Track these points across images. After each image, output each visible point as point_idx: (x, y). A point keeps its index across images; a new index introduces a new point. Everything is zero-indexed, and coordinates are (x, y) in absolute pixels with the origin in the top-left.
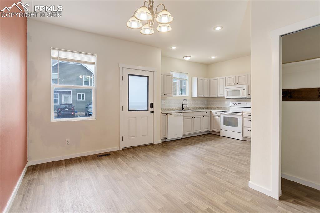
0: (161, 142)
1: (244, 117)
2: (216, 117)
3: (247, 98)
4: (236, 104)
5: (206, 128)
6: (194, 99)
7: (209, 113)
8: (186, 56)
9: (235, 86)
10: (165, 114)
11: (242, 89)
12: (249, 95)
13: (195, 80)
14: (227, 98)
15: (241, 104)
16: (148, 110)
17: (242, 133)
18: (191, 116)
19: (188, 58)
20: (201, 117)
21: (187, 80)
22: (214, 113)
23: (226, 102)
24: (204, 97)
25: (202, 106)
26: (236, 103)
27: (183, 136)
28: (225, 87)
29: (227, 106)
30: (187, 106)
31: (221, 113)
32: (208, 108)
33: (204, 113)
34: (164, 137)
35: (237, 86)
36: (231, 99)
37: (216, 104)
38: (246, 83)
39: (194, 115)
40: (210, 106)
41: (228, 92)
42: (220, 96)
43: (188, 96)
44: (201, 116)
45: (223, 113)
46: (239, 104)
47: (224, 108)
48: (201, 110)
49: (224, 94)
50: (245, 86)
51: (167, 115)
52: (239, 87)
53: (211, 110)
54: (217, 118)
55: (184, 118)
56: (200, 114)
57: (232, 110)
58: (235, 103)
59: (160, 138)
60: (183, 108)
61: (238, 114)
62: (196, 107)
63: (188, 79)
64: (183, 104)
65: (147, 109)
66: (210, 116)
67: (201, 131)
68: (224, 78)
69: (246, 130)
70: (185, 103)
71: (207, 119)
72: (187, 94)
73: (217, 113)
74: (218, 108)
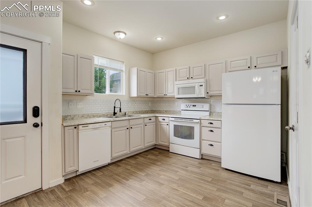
0: (63, 181)
1: (202, 125)
2: (164, 124)
3: (205, 98)
4: (190, 106)
5: (149, 142)
6: (132, 99)
7: (153, 119)
8: (119, 32)
9: (188, 81)
10: (73, 127)
11: (198, 85)
12: (208, 93)
13: (134, 71)
14: (177, 98)
15: (195, 106)
16: (25, 121)
17: (200, 149)
18: (127, 126)
19: (122, 36)
20: (142, 126)
21: (122, 71)
22: (160, 119)
23: (176, 104)
24: (147, 96)
25: (145, 110)
26: (190, 104)
27: (111, 159)
28: (175, 82)
29: (177, 109)
30: (120, 110)
31: (171, 119)
32: (153, 112)
33: (147, 120)
34: (69, 169)
35: (191, 81)
36: (183, 99)
37: (163, 107)
38: (204, 77)
39: (131, 124)
40: (156, 109)
41: (180, 89)
42: (169, 95)
43: (124, 94)
44: (141, 124)
45: (173, 119)
46: (193, 106)
47: (174, 112)
48: (143, 116)
49: (173, 93)
50: (203, 80)
51: (75, 128)
52: (195, 83)
53: (157, 115)
54: (165, 127)
55: (113, 130)
56: (141, 121)
57: (185, 114)
58: (188, 104)
59: (60, 173)
60: (115, 114)
61: (195, 121)
62: (137, 110)
63: (124, 69)
64: (115, 107)
65: (22, 119)
66: (156, 123)
67: (142, 147)
68: (174, 71)
69: (205, 144)
70: (118, 105)
71: (150, 128)
72: (122, 92)
73: (164, 119)
74: (166, 112)
